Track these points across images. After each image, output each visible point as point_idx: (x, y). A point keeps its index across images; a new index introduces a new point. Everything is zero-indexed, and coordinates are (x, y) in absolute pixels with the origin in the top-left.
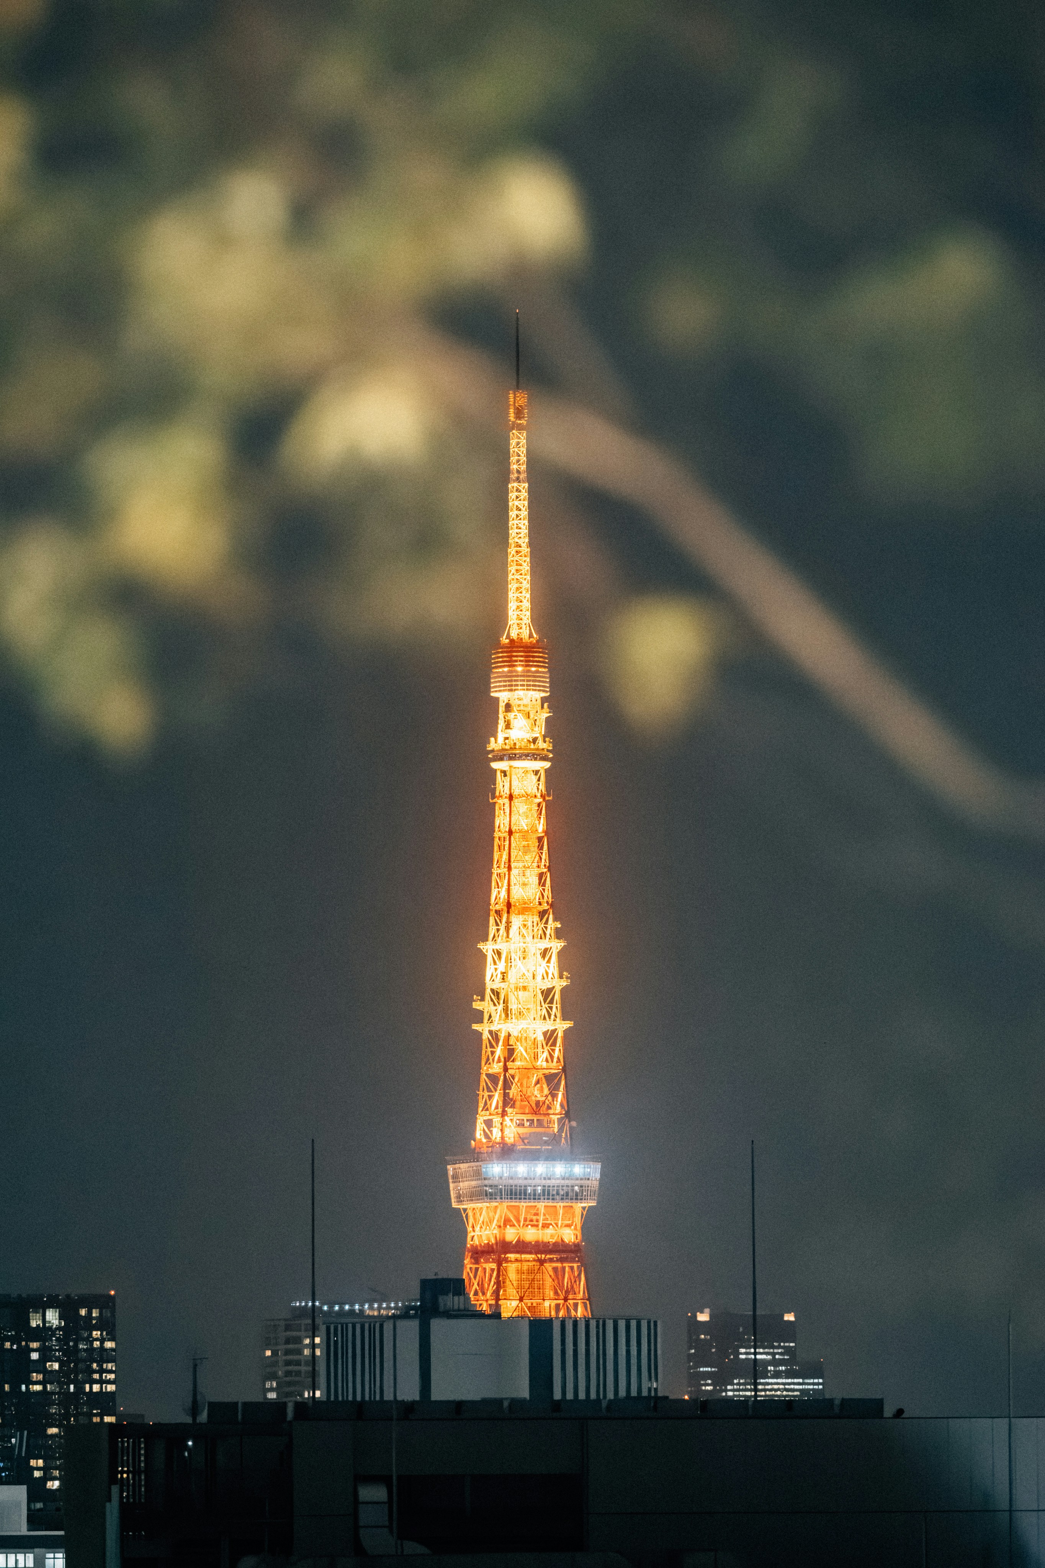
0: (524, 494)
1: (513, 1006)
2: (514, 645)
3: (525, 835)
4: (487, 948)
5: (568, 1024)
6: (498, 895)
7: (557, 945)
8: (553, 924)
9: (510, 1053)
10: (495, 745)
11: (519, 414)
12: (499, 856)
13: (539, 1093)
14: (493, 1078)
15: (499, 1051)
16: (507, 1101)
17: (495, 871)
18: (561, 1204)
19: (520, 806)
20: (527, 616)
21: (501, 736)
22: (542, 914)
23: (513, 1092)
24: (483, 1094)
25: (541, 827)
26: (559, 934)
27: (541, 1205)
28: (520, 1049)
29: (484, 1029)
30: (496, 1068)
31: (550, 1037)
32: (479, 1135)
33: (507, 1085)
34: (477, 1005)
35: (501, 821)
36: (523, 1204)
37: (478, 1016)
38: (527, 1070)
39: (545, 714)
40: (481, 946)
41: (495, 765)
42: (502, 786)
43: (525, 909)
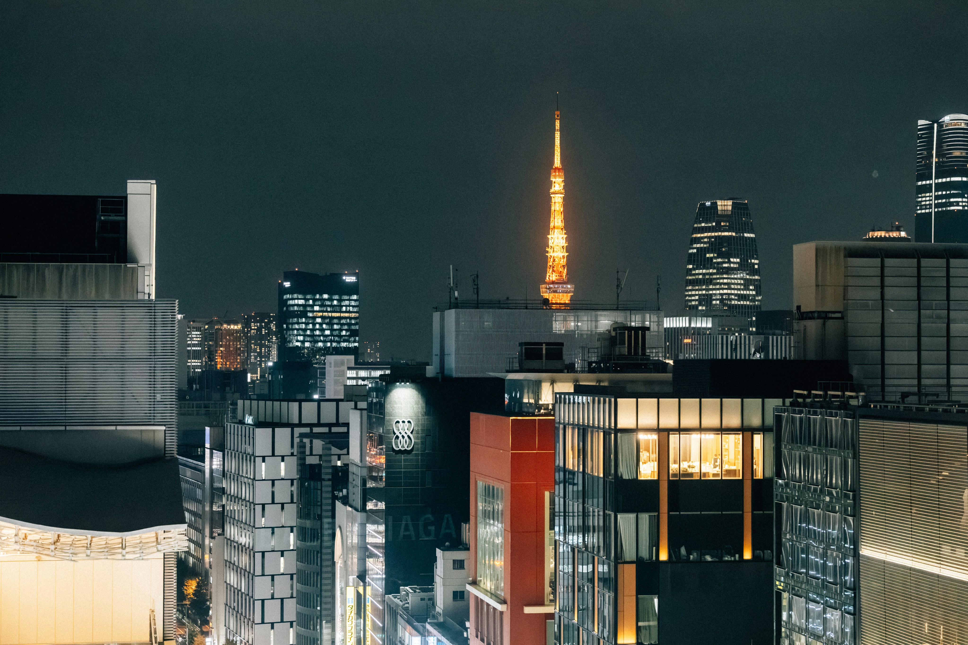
0: (559, 134)
1: (555, 249)
2: (556, 168)
3: (558, 211)
4: (549, 236)
5: (567, 254)
6: (552, 225)
7: (566, 236)
8: (564, 231)
9: (554, 260)
10: (551, 191)
11: (558, 116)
12: (552, 216)
13: (561, 270)
14: (550, 266)
15: (552, 259)
16: (553, 271)
17: (551, 219)
18: (565, 294)
19: (557, 205)
20: (559, 162)
21: (553, 188)
22: (562, 229)
23: (555, 269)
24: (548, 269)
25: (562, 209)
26: (565, 234)
27: (561, 294)
28: (556, 259)
29: (548, 255)
30: (551, 264)
31: (563, 257)
32: (547, 278)
33: (553, 267)
34: (547, 249)
35: (553, 208)
36: (556, 294)
37: (548, 252)
38: (558, 264)
39: (563, 184)
40: (548, 236)
41: (551, 195)
42: (553, 200)
43: (558, 228)
